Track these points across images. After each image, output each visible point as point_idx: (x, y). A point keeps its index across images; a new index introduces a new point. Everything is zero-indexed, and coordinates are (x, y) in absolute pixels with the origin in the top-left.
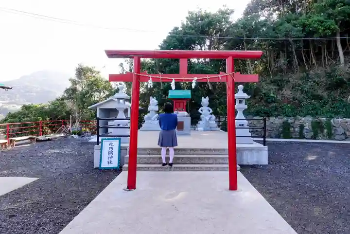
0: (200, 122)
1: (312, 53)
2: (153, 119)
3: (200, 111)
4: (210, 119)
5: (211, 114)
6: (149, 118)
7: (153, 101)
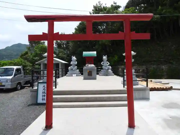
0: (102, 70)
2: (74, 69)
3: (102, 63)
4: (108, 68)
5: (109, 65)
7: (74, 58)
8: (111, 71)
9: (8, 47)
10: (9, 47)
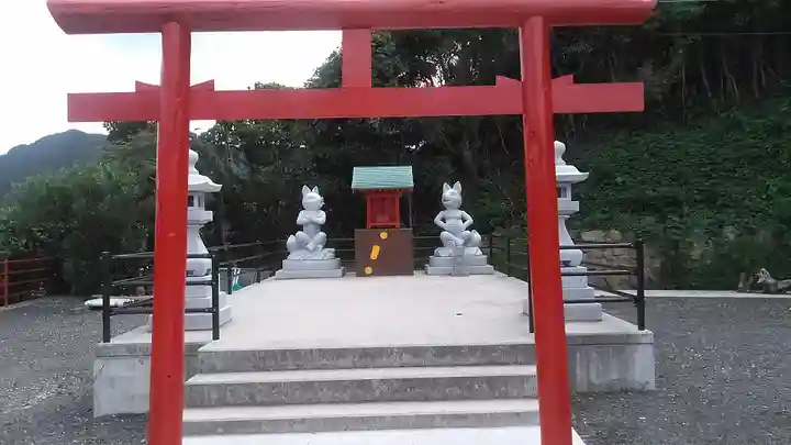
0: (439, 250)
1: (726, 69)
2: (310, 246)
3: (437, 220)
4: (468, 242)
5: (470, 228)
6: (302, 245)
7: (312, 196)
9: (22, 147)
10: (25, 146)
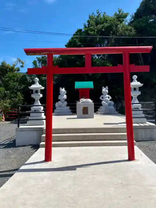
0: (101, 107)
3: (101, 98)
4: (110, 105)
7: (63, 90)
8: (113, 107)
